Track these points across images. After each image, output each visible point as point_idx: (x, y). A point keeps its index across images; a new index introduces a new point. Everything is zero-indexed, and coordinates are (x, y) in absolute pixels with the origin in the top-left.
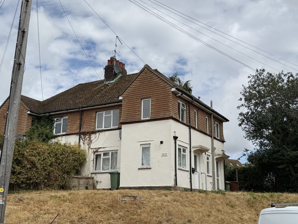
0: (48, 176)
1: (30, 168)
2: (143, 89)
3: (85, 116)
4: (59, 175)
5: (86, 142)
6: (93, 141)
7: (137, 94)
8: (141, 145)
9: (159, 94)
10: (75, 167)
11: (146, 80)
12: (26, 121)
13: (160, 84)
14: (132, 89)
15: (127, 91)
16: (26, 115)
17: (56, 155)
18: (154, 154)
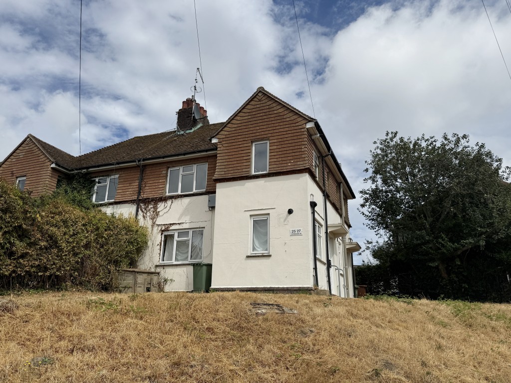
0: (80, 267)
1: (46, 248)
2: (256, 125)
3: (149, 174)
4: (101, 266)
5: (148, 214)
6: (161, 214)
7: (244, 133)
8: (251, 216)
9: (285, 133)
10: (129, 254)
11: (261, 111)
12: (48, 179)
13: (285, 117)
14: (236, 126)
15: (226, 129)
16: (50, 169)
17: (97, 229)
18: (277, 231)
